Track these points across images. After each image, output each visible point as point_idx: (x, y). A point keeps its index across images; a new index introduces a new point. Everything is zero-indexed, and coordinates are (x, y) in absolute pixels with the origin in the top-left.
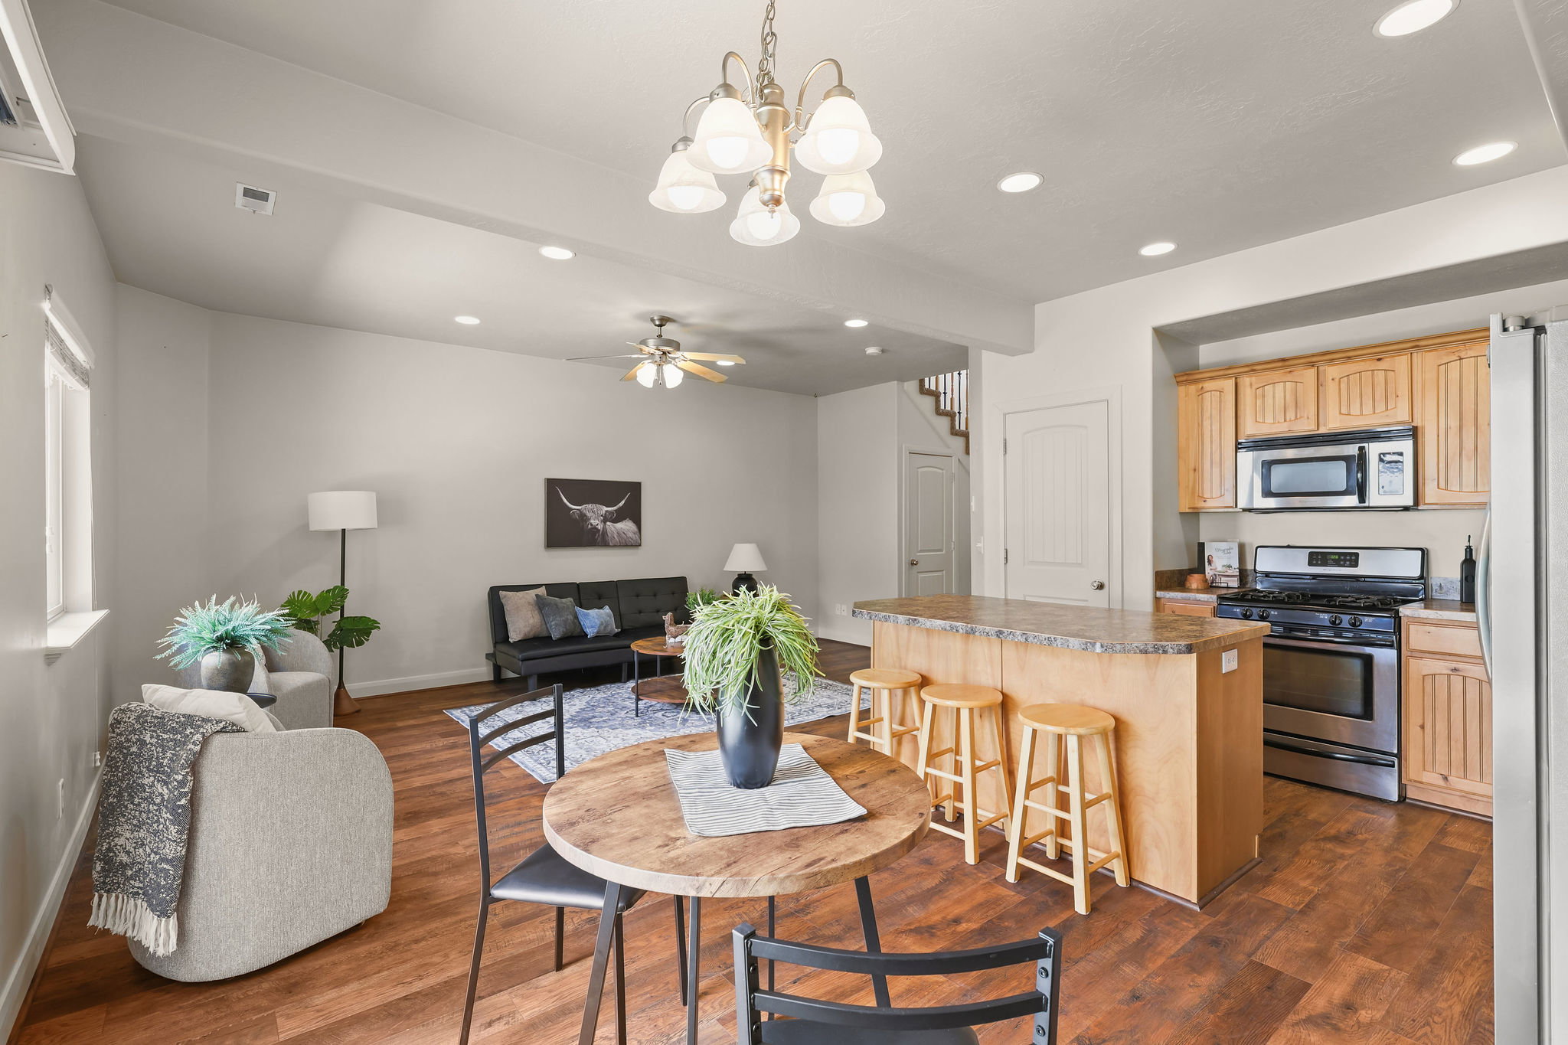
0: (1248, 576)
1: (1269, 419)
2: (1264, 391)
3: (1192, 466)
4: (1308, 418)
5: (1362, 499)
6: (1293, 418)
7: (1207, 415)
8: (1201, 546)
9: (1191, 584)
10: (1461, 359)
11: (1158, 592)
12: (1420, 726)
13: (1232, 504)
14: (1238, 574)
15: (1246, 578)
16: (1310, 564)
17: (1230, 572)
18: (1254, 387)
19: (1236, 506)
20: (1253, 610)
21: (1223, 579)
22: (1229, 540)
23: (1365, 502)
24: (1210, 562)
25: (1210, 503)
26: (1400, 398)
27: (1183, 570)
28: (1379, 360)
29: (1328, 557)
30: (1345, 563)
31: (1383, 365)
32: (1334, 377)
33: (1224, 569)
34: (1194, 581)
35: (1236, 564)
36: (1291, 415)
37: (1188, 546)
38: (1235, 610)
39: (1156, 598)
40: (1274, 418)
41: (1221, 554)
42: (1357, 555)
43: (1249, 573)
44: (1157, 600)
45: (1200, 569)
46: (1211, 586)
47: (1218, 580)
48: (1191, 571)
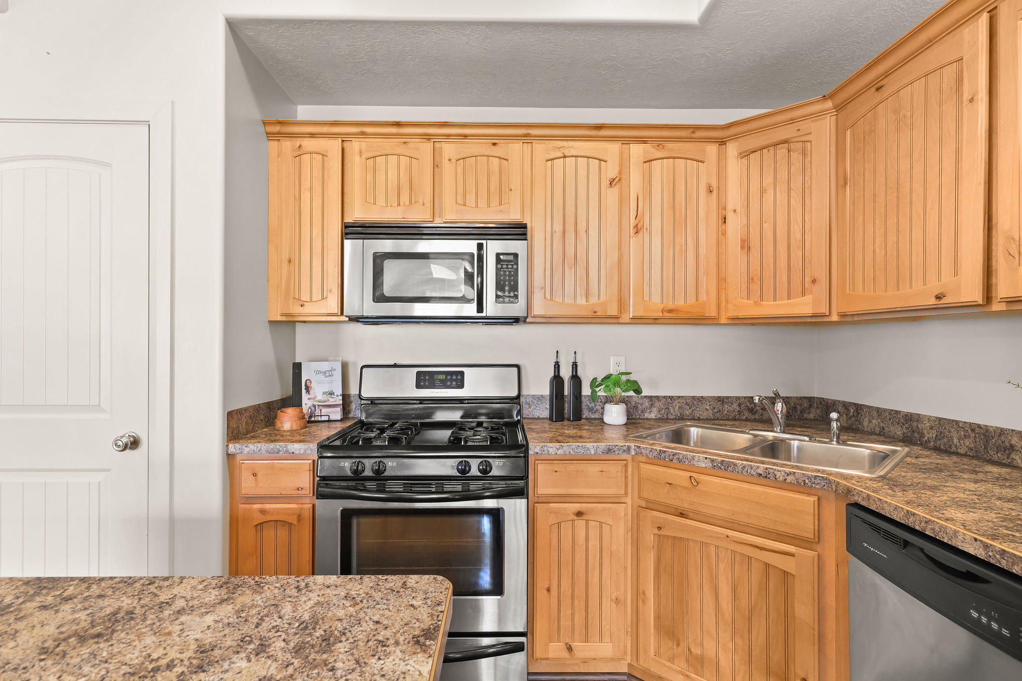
0: (351, 402)
1: (381, 202)
2: (375, 163)
3: (285, 256)
4: (423, 204)
5: (480, 308)
6: (407, 203)
7: (306, 185)
8: (297, 367)
9: (282, 423)
10: (565, 157)
11: (231, 446)
12: (546, 590)
13: (336, 309)
14: (341, 402)
15: (349, 406)
16: (418, 386)
17: (332, 401)
18: (364, 156)
19: (342, 313)
20: (365, 461)
21: (325, 411)
22: (330, 358)
23: (482, 312)
24: (308, 389)
25: (309, 309)
26: (513, 192)
27: (272, 402)
28: (494, 144)
29: (436, 377)
30: (452, 384)
31: (495, 151)
32: (451, 157)
33: (325, 397)
34: (288, 420)
35: (338, 391)
36: (405, 198)
37: (280, 368)
38: (342, 464)
39: (228, 455)
40: (387, 202)
41: (321, 377)
42: (462, 373)
43: (352, 399)
44: (230, 457)
45: (293, 400)
46: (309, 422)
47: (317, 412)
48: (285, 403)
